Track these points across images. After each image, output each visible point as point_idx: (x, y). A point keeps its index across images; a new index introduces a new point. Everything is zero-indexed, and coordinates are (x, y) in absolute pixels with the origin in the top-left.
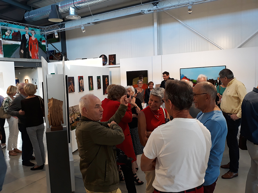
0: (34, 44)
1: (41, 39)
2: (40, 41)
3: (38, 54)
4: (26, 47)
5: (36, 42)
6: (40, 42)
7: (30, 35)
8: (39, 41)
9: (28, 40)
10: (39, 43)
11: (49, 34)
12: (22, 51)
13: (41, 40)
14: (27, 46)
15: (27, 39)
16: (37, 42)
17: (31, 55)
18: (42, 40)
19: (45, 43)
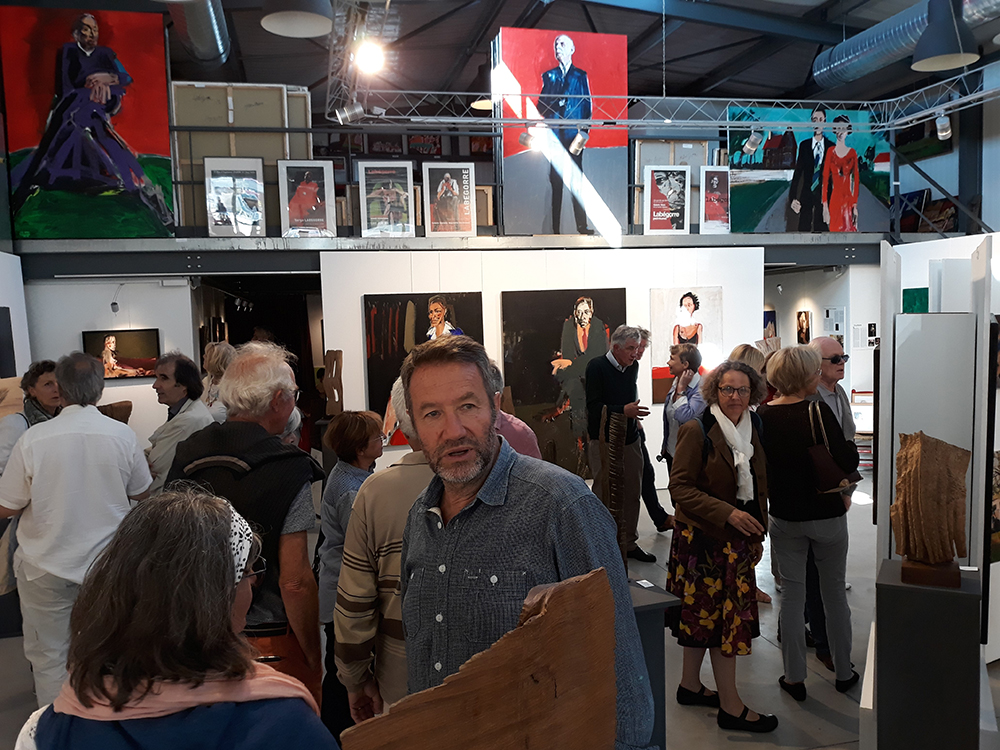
0: (841, 171)
1: (874, 148)
2: (867, 157)
3: (855, 212)
5: (851, 163)
6: (866, 163)
7: (830, 139)
8: (864, 160)
9: (820, 162)
10: (864, 167)
11: (911, 125)
12: (796, 206)
13: (871, 153)
14: (817, 182)
15: (818, 155)
16: (857, 164)
17: (827, 219)
18: (877, 152)
19: (888, 163)
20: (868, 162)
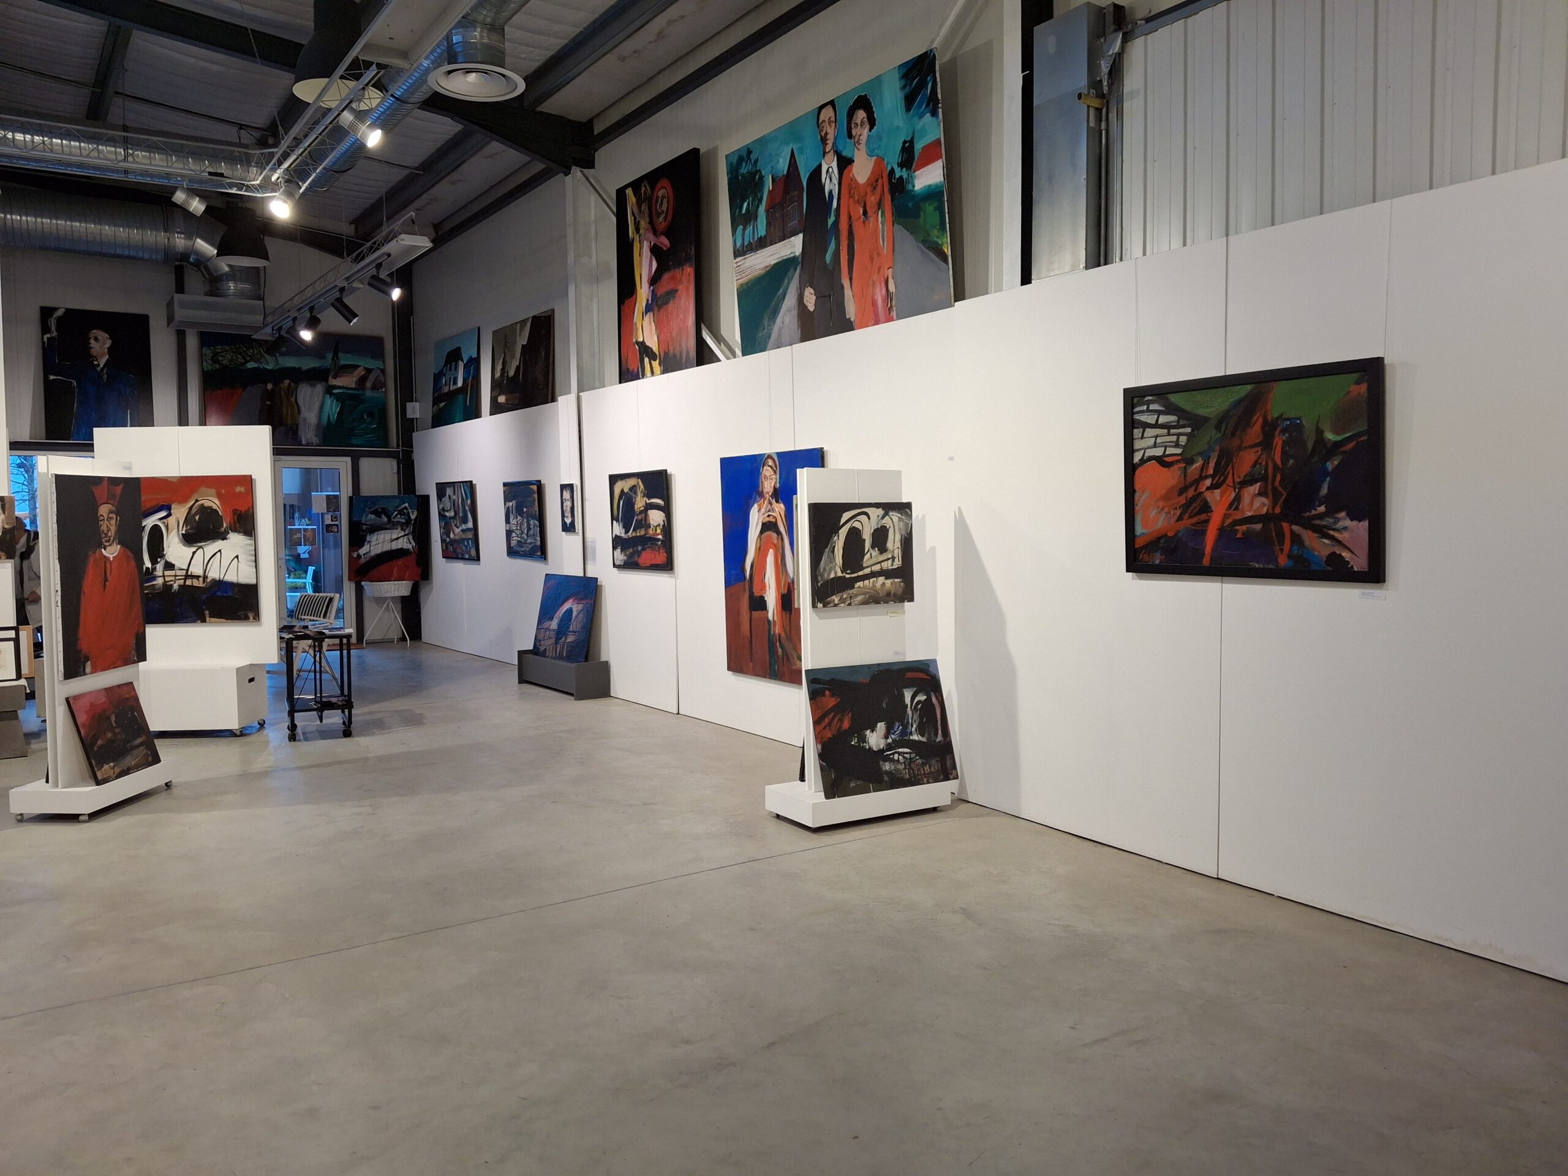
0: (865, 213)
1: (912, 142)
2: (901, 165)
3: (892, 288)
4: (828, 257)
5: (879, 188)
6: (901, 177)
7: (844, 154)
8: (898, 173)
9: (835, 203)
10: (898, 188)
12: (810, 299)
13: (907, 153)
14: (833, 245)
15: (831, 192)
16: (887, 186)
17: (851, 311)
18: (918, 146)
19: (937, 164)
20: (904, 173)
